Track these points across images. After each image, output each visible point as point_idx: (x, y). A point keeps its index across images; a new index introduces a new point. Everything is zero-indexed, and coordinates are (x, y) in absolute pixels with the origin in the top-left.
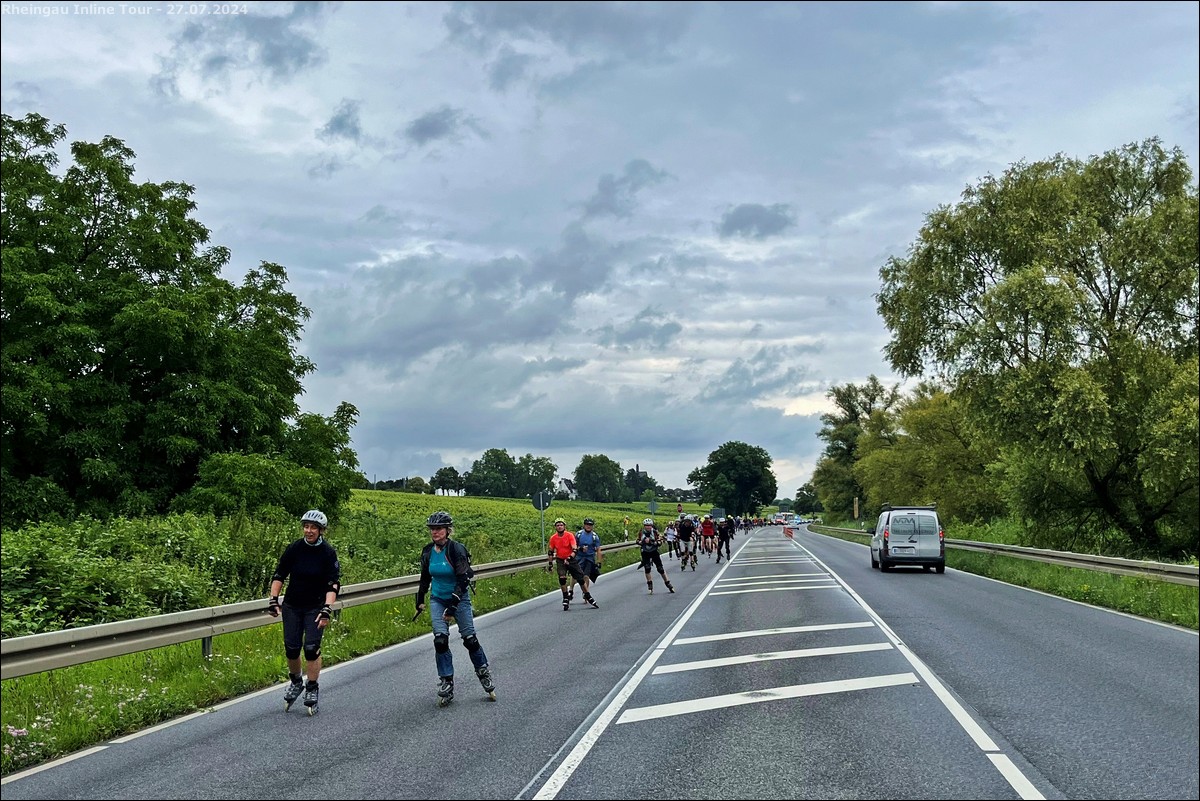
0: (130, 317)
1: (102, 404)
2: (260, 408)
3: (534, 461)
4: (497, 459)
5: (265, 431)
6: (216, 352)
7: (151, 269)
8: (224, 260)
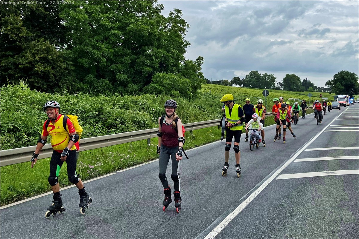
0: (132, 28)
1: (123, 56)
2: (172, 58)
3: (268, 76)
4: (254, 74)
5: (174, 65)
6: (158, 39)
7: (139, 12)
8: (162, 9)
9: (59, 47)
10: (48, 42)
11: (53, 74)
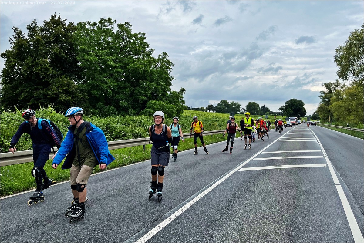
0: (131, 67)
1: (124, 88)
2: (161, 89)
3: (234, 103)
4: (224, 103)
5: (162, 95)
6: (151, 75)
7: (136, 55)
8: (153, 52)
9: (76, 82)
10: (69, 78)
11: (72, 102)
